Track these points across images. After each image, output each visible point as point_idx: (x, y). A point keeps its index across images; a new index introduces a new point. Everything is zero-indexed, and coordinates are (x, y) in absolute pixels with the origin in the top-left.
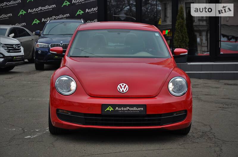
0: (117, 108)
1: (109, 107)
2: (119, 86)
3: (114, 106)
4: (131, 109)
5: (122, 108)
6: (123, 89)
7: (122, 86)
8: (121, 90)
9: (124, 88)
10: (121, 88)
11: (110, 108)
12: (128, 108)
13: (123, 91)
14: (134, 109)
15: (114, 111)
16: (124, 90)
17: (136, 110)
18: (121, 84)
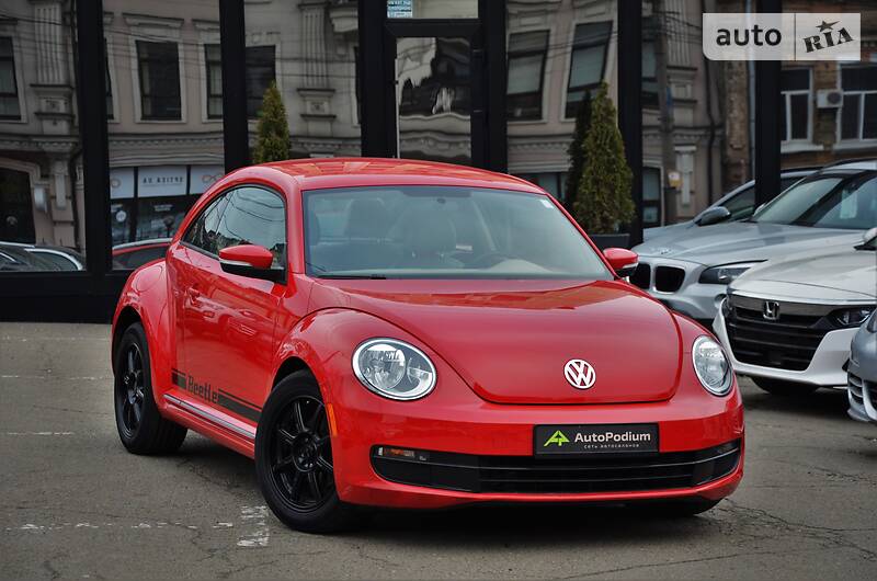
0: (579, 437)
1: (556, 435)
2: (567, 368)
3: (569, 430)
4: (618, 438)
5: (594, 436)
6: (581, 375)
7: (576, 366)
8: (578, 380)
9: (585, 373)
10: (577, 374)
11: (558, 436)
12: (609, 436)
13: (583, 383)
14: (627, 436)
15: (571, 444)
16: (587, 380)
17: (632, 442)
18: (572, 362)
